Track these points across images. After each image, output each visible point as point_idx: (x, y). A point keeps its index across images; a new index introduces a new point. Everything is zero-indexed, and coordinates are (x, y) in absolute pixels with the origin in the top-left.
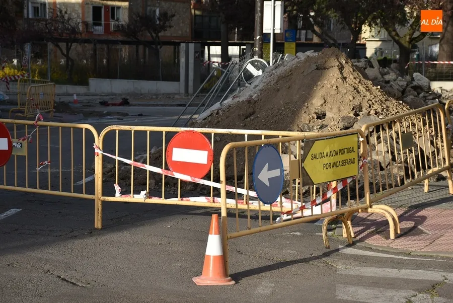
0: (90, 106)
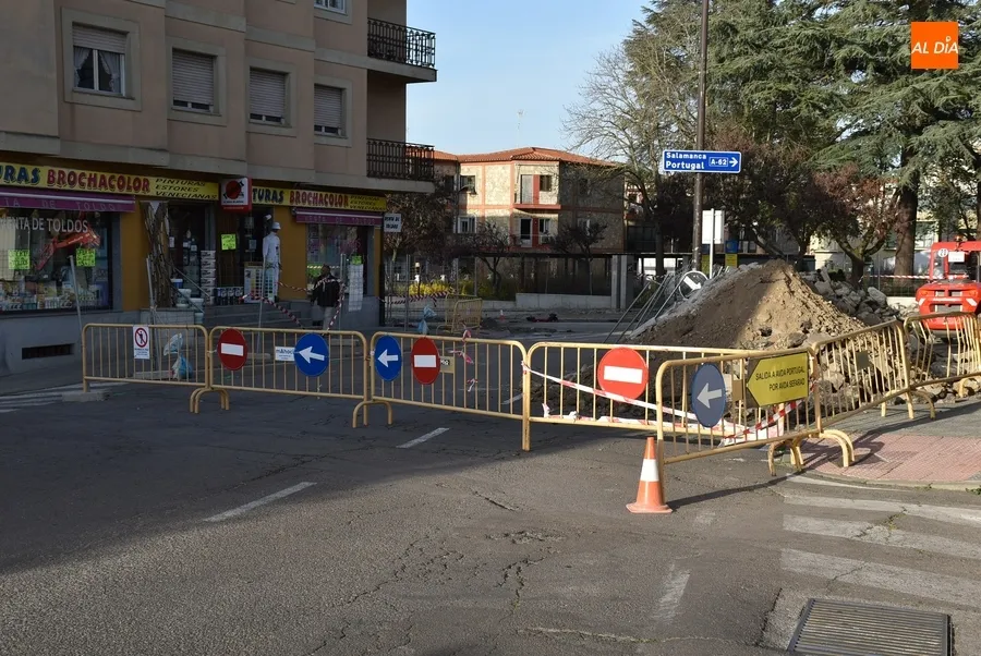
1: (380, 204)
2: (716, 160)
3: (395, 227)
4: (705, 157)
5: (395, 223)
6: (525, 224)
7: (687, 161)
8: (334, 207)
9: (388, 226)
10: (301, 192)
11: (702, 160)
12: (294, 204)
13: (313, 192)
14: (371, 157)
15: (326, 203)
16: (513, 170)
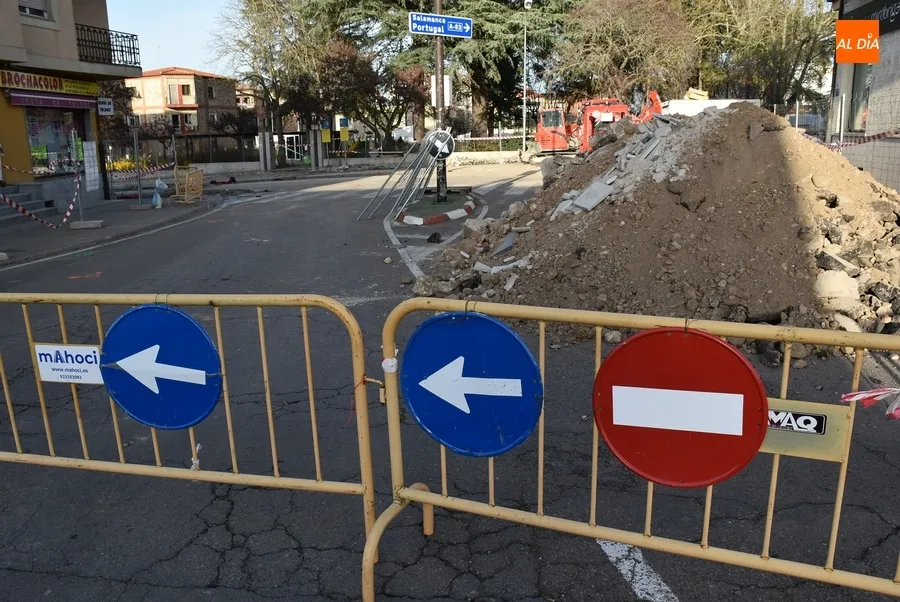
0: (249, 191)
1: (94, 89)
2: (454, 25)
3: (108, 110)
4: (444, 21)
5: (107, 106)
6: (175, 117)
7: (430, 24)
8: (49, 90)
9: (102, 109)
10: (13, 73)
11: (442, 24)
12: (7, 86)
13: (25, 74)
14: (81, 43)
15: (41, 86)
16: (163, 81)
